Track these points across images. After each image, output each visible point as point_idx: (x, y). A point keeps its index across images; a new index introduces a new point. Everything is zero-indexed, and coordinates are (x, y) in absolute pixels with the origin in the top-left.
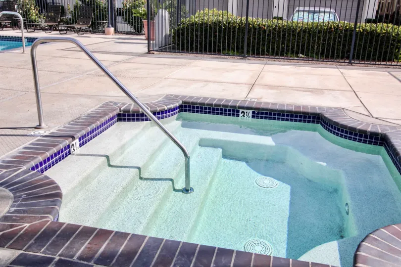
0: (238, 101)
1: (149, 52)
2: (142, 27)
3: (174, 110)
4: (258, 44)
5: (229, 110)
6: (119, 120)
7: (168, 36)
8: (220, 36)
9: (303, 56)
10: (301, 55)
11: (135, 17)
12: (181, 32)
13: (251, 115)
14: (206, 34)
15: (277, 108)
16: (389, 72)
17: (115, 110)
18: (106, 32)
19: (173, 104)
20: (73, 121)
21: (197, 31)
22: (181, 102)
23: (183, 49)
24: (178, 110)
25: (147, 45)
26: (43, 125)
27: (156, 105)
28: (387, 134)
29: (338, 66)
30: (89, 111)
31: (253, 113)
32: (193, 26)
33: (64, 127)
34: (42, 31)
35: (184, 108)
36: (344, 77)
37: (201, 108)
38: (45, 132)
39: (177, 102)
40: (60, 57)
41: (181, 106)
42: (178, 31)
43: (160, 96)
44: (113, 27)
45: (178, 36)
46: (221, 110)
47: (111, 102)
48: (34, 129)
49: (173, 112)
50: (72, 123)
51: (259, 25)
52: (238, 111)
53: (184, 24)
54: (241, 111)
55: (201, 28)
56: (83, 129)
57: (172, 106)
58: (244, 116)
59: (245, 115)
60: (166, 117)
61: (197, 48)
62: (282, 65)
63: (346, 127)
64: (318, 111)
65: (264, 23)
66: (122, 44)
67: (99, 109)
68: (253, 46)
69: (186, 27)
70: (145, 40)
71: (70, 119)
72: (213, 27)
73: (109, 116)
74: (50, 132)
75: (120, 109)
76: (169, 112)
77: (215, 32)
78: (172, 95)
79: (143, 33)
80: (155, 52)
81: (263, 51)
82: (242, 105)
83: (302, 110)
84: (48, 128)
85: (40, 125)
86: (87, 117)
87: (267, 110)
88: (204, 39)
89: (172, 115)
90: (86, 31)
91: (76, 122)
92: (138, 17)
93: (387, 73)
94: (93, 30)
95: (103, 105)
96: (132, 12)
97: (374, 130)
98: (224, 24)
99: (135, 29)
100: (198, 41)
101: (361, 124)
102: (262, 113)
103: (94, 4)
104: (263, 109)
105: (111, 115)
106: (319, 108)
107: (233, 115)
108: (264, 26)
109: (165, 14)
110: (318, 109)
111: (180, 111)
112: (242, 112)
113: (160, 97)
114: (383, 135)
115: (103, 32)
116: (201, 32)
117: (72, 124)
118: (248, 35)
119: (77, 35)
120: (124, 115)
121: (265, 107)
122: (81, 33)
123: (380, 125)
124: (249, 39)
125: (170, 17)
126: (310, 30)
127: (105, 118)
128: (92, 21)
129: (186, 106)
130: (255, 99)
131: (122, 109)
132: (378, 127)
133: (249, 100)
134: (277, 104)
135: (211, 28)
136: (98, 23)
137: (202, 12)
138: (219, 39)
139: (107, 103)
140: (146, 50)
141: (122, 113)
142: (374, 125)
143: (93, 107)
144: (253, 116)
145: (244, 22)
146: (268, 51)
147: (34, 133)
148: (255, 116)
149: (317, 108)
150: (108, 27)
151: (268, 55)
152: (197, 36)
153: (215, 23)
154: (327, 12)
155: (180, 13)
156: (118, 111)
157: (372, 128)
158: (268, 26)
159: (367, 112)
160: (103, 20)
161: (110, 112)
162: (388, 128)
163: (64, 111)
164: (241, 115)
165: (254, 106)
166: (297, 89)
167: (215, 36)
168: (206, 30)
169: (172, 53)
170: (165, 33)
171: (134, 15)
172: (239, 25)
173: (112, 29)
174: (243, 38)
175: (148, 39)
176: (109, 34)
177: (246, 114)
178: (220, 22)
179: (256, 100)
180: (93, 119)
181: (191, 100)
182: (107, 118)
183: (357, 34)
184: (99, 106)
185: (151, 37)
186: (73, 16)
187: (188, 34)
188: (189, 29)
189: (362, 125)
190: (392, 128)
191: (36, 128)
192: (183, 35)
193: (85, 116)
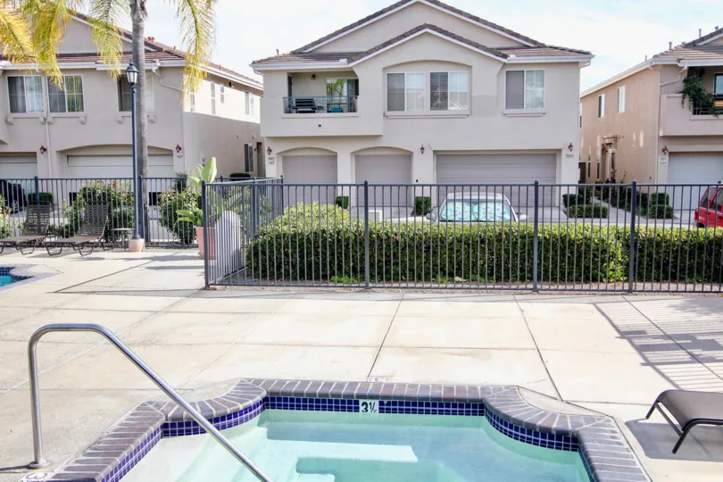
0: (356, 383)
1: (207, 287)
2: (192, 234)
3: (254, 408)
4: (388, 262)
5: (343, 402)
6: (165, 434)
7: (238, 253)
8: (324, 253)
9: (461, 280)
10: (457, 278)
11: (181, 222)
12: (260, 249)
13: (377, 407)
14: (301, 252)
15: (418, 393)
16: (594, 304)
17: (158, 419)
18: (130, 245)
19: (252, 398)
20: (90, 447)
21: (286, 246)
22: (264, 394)
23: (264, 277)
24: (260, 407)
25: (203, 270)
26: (42, 461)
27: (224, 402)
28: (581, 432)
29: (517, 296)
30: (116, 425)
31: (381, 403)
32: (280, 238)
33: (77, 462)
34: (15, 249)
35: (270, 403)
36: (525, 319)
37: (298, 400)
38: (46, 475)
39: (259, 394)
40: (55, 308)
41: (265, 399)
42: (255, 247)
43: (229, 383)
44: (142, 237)
45: (256, 254)
46: (330, 401)
47: (151, 403)
48: (25, 470)
49: (253, 412)
50: (89, 451)
51: (387, 234)
52: (357, 402)
53: (264, 234)
54: (361, 401)
55: (294, 243)
56: (108, 463)
57: (251, 402)
58: (366, 409)
59: (369, 409)
60: (242, 422)
61: (289, 274)
62: (429, 299)
63: (520, 422)
64: (480, 396)
65: (395, 230)
66: (160, 271)
67: (132, 419)
68: (380, 268)
69: (269, 242)
70: (200, 258)
71: (85, 444)
72: (312, 239)
73: (149, 431)
74: (53, 474)
75: (166, 417)
76: (246, 413)
77: (316, 248)
78: (250, 380)
79: (195, 242)
80: (218, 287)
81: (396, 274)
82: (362, 392)
83: (455, 395)
84: (51, 465)
85: (36, 462)
86: (114, 436)
87: (402, 397)
88: (298, 259)
89: (251, 417)
90: (94, 245)
91: (95, 449)
92: (186, 222)
93: (591, 306)
94: (107, 241)
95: (138, 409)
96: (175, 214)
97: (561, 427)
98: (331, 234)
99: (181, 238)
100: (288, 262)
101: (543, 416)
102: (395, 404)
103: (110, 200)
104: (396, 397)
105: (152, 429)
106: (482, 389)
107: (350, 409)
108: (396, 235)
109: (233, 218)
110: (479, 391)
111: (263, 409)
112: (363, 404)
113: (231, 385)
114: (575, 434)
115: (126, 246)
116: (294, 248)
117: (89, 454)
118: (371, 250)
119: (79, 255)
120: (173, 425)
121: (399, 393)
122: (86, 249)
123: (572, 417)
124: (372, 256)
125: (242, 223)
126: (467, 239)
127: (143, 436)
128: (106, 229)
129: (273, 399)
130: (382, 377)
131: (170, 415)
132: (569, 419)
133: (373, 380)
134: (417, 385)
135: (308, 239)
136: (116, 232)
137: (293, 209)
138: (324, 259)
139: (144, 404)
140: (201, 282)
141: (169, 422)
142: (563, 417)
143: (120, 416)
144: (380, 409)
145: (362, 229)
146: (404, 274)
147: (27, 477)
148: (383, 409)
149: (479, 388)
150: (134, 238)
151: (405, 281)
152: (286, 254)
153: (315, 233)
154: (491, 201)
155: (258, 209)
156: (163, 420)
157: (558, 423)
158: (402, 235)
159: (554, 390)
160: (125, 227)
161: (151, 424)
162: (582, 421)
163: (72, 428)
164: (362, 408)
165: (381, 392)
166: (450, 350)
167: (317, 255)
168: (301, 245)
169: (247, 288)
170: (234, 248)
171: (179, 219)
172: (356, 236)
173: (141, 242)
174: (363, 255)
175: (206, 257)
176: (135, 249)
177: (369, 406)
178: (324, 231)
179: (384, 381)
180: (124, 442)
181: (282, 389)
182: (146, 435)
183: (540, 243)
184: (130, 412)
185: (211, 254)
186: (72, 221)
187: (272, 252)
188: (272, 245)
189: (544, 419)
190: (589, 419)
191: (28, 467)
192: (264, 253)
193: (108, 436)
